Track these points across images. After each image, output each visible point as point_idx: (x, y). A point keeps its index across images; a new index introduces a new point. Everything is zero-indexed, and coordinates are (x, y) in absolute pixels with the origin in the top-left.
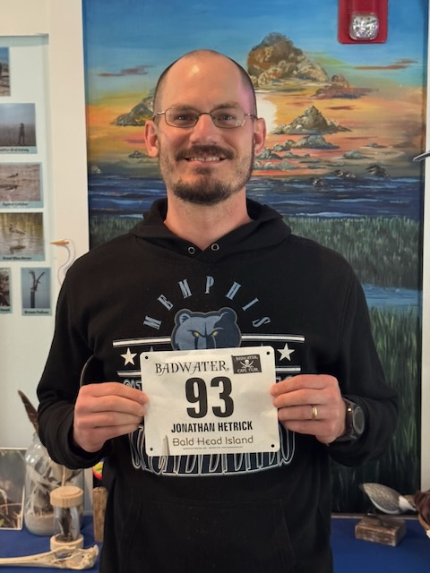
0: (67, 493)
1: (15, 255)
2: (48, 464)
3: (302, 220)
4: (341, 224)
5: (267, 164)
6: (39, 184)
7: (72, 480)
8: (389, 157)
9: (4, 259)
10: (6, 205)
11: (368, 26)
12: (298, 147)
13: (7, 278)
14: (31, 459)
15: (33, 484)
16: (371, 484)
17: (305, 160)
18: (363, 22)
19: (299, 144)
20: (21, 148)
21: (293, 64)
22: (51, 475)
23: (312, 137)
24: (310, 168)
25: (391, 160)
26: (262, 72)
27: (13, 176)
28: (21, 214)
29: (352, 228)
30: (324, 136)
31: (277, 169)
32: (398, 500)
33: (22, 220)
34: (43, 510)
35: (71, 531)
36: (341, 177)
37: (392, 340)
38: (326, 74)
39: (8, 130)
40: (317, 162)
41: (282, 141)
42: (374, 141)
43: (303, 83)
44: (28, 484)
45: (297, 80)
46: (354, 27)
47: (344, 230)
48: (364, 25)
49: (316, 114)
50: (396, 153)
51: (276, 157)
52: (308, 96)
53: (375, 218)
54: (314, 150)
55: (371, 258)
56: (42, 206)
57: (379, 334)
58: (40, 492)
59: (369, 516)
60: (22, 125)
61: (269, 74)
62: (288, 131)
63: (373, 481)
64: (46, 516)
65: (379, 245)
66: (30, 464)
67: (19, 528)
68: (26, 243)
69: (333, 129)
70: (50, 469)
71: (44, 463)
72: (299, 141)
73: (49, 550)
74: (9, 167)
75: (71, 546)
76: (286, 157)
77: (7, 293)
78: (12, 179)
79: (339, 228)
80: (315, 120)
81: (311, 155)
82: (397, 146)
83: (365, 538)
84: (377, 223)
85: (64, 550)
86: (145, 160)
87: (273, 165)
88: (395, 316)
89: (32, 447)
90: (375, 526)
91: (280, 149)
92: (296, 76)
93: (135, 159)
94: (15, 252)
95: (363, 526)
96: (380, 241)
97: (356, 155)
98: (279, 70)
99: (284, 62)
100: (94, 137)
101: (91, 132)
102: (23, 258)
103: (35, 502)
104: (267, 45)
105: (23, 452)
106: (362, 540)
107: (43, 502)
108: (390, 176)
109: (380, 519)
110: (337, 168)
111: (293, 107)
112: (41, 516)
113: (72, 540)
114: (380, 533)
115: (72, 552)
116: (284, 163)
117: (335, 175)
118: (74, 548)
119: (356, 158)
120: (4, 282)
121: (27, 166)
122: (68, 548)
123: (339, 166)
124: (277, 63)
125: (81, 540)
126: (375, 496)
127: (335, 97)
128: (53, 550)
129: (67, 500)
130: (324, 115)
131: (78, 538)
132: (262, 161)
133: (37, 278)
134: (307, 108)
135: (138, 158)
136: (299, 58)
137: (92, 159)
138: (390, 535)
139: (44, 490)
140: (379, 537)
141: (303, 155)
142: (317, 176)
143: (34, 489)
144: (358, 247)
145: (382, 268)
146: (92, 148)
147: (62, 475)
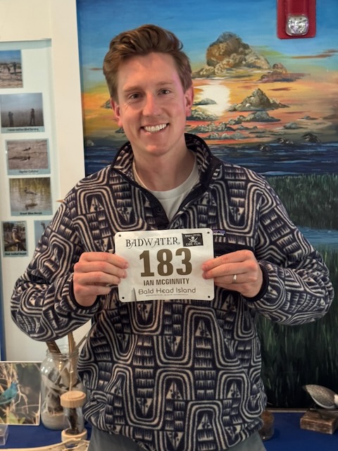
0: (73, 397)
1: (30, 211)
2: (58, 374)
4: (283, 180)
5: (224, 135)
6: (47, 155)
7: (77, 386)
8: (320, 126)
9: (21, 214)
10: (22, 172)
11: (300, 24)
12: (247, 121)
13: (24, 229)
14: (45, 370)
15: (47, 389)
16: (312, 386)
17: (254, 131)
18: (296, 22)
19: (248, 118)
20: (32, 128)
21: (243, 56)
22: (61, 382)
23: (258, 113)
24: (257, 137)
25: (322, 129)
26: (218, 63)
27: (27, 150)
28: (33, 179)
29: (292, 184)
30: (268, 112)
31: (231, 139)
32: (334, 398)
33: (34, 184)
34: (55, 409)
35: (78, 426)
36: (282, 143)
38: (268, 63)
39: (22, 114)
40: (263, 132)
41: (235, 117)
42: (308, 114)
43: (250, 71)
44: (43, 389)
45: (246, 68)
46: (290, 26)
47: (285, 185)
48: (297, 24)
49: (261, 94)
50: (325, 123)
51: (230, 129)
52: (255, 81)
53: (310, 175)
54: (260, 123)
55: (308, 207)
56: (49, 173)
58: (53, 396)
59: (311, 411)
60: (33, 110)
61: (223, 65)
62: (240, 109)
63: (314, 383)
64: (58, 415)
65: (314, 196)
66: (44, 374)
67: (37, 424)
68: (37, 202)
69: (275, 106)
70: (60, 377)
71: (56, 373)
72: (248, 116)
73: (61, 441)
74: (23, 143)
75: (77, 438)
76: (238, 129)
77: (24, 241)
78: (26, 152)
79: (282, 184)
80: (261, 100)
81: (258, 127)
82: (325, 118)
83: (308, 428)
84: (311, 179)
85: (72, 441)
87: (228, 136)
88: (328, 253)
89: (45, 361)
90: (316, 419)
91: (234, 123)
92: (245, 66)
94: (30, 208)
95: (306, 419)
96: (314, 193)
97: (293, 126)
98: (231, 61)
99: (235, 54)
100: (88, 118)
101: (86, 114)
102: (35, 213)
103: (49, 404)
104: (221, 42)
105: (39, 365)
106: (306, 430)
107: (55, 404)
108: (321, 142)
109: (319, 413)
110: (280, 137)
111: (243, 90)
112: (54, 415)
113: (78, 433)
114: (320, 424)
115: (78, 442)
116: (237, 134)
117: (278, 142)
118: (80, 439)
119: (294, 129)
120: (22, 232)
121: (37, 142)
122: (75, 439)
123: (280, 135)
124: (229, 55)
125: (85, 433)
126: (316, 395)
127: (275, 81)
128: (64, 442)
129: (71, 402)
130: (267, 95)
131: (82, 431)
132: (219, 133)
134: (254, 90)
135: (122, 133)
136: (247, 51)
137: (87, 135)
138: (328, 425)
139: (56, 394)
140: (319, 427)
141: (252, 127)
142: (263, 143)
143: (48, 393)
144: (297, 198)
145: (317, 215)
146: (86, 126)
147: (70, 382)
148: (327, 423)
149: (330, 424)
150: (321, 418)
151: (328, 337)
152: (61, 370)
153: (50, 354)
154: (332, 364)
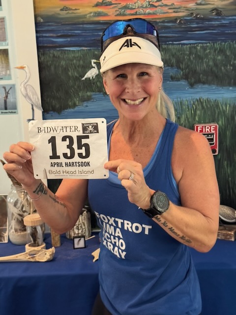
0: (34, 218)
2: (21, 203)
3: (170, 47)
4: (195, 48)
5: (148, 11)
6: (5, 30)
14: (10, 200)
15: (13, 214)
17: (172, 7)
22: (24, 209)
24: (174, 12)
25: (226, 5)
29: (202, 50)
31: (154, 14)
34: (20, 230)
35: (38, 240)
36: (194, 17)
37: (228, 119)
40: (179, 8)
44: (9, 215)
47: (197, 51)
51: (153, 6)
53: (216, 43)
55: (214, 69)
56: (8, 45)
57: (220, 116)
58: (18, 219)
64: (22, 233)
65: (219, 60)
66: (10, 203)
67: (6, 242)
70: (23, 205)
71: (19, 202)
76: (159, 6)
79: (194, 51)
81: (175, 4)
84: (217, 46)
85: (34, 250)
86: (70, 12)
87: (151, 12)
88: (229, 105)
89: (11, 193)
93: (64, 12)
96: (219, 58)
97: (203, 3)
103: (15, 225)
105: (6, 196)
107: (20, 225)
108: (225, 16)
110: (192, 12)
112: (19, 233)
113: (38, 246)
115: (39, 251)
116: (158, 10)
117: (191, 16)
118: (40, 249)
119: (204, 5)
122: (36, 249)
123: (192, 10)
125: (44, 245)
126: (221, 212)
128: (27, 251)
129: (32, 221)
131: (42, 244)
132: (144, 9)
133: (7, 91)
135: (66, 10)
137: (37, 13)
138: (231, 234)
139: (20, 218)
140: (224, 236)
141: (170, 4)
142: (179, 17)
143: (14, 217)
144: (206, 62)
145: (221, 75)
146: (36, 5)
147: (30, 208)
148: (230, 233)
149: (233, 233)
150: (225, 229)
151: (229, 170)
152: (24, 199)
153: (14, 187)
154: (231, 191)
